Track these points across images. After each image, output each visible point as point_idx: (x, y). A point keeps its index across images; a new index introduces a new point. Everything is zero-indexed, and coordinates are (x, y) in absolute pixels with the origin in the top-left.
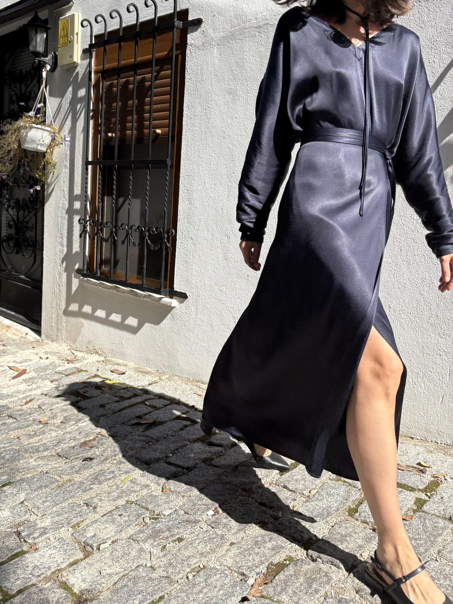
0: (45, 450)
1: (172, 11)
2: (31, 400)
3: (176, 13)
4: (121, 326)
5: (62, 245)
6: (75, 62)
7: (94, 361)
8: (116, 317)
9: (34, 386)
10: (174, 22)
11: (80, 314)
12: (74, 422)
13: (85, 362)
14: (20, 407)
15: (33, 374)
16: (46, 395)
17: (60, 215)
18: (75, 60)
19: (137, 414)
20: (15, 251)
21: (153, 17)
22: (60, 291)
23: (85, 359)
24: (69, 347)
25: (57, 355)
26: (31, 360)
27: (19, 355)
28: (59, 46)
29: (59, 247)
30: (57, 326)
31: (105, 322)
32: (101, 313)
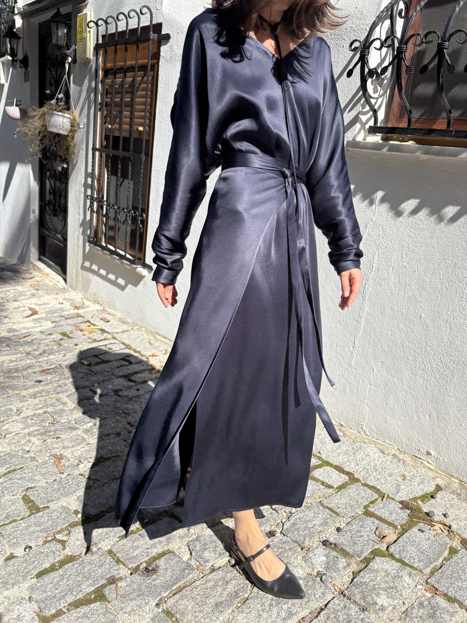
0: (15, 372)
1: (149, 24)
2: (28, 336)
3: (152, 26)
4: (114, 283)
5: (79, 215)
6: (87, 58)
7: (94, 310)
8: (112, 277)
9: (38, 325)
10: (149, 35)
11: (90, 270)
12: (47, 355)
13: (87, 309)
14: (18, 340)
15: (43, 315)
16: (42, 332)
17: (78, 189)
18: (88, 56)
19: (95, 354)
20: (53, 213)
21: (136, 26)
22: (78, 252)
23: (88, 307)
24: (83, 296)
25: (71, 302)
26: (48, 304)
27: (42, 299)
28: (77, 41)
29: (78, 216)
30: (76, 279)
31: (105, 278)
32: (103, 272)
